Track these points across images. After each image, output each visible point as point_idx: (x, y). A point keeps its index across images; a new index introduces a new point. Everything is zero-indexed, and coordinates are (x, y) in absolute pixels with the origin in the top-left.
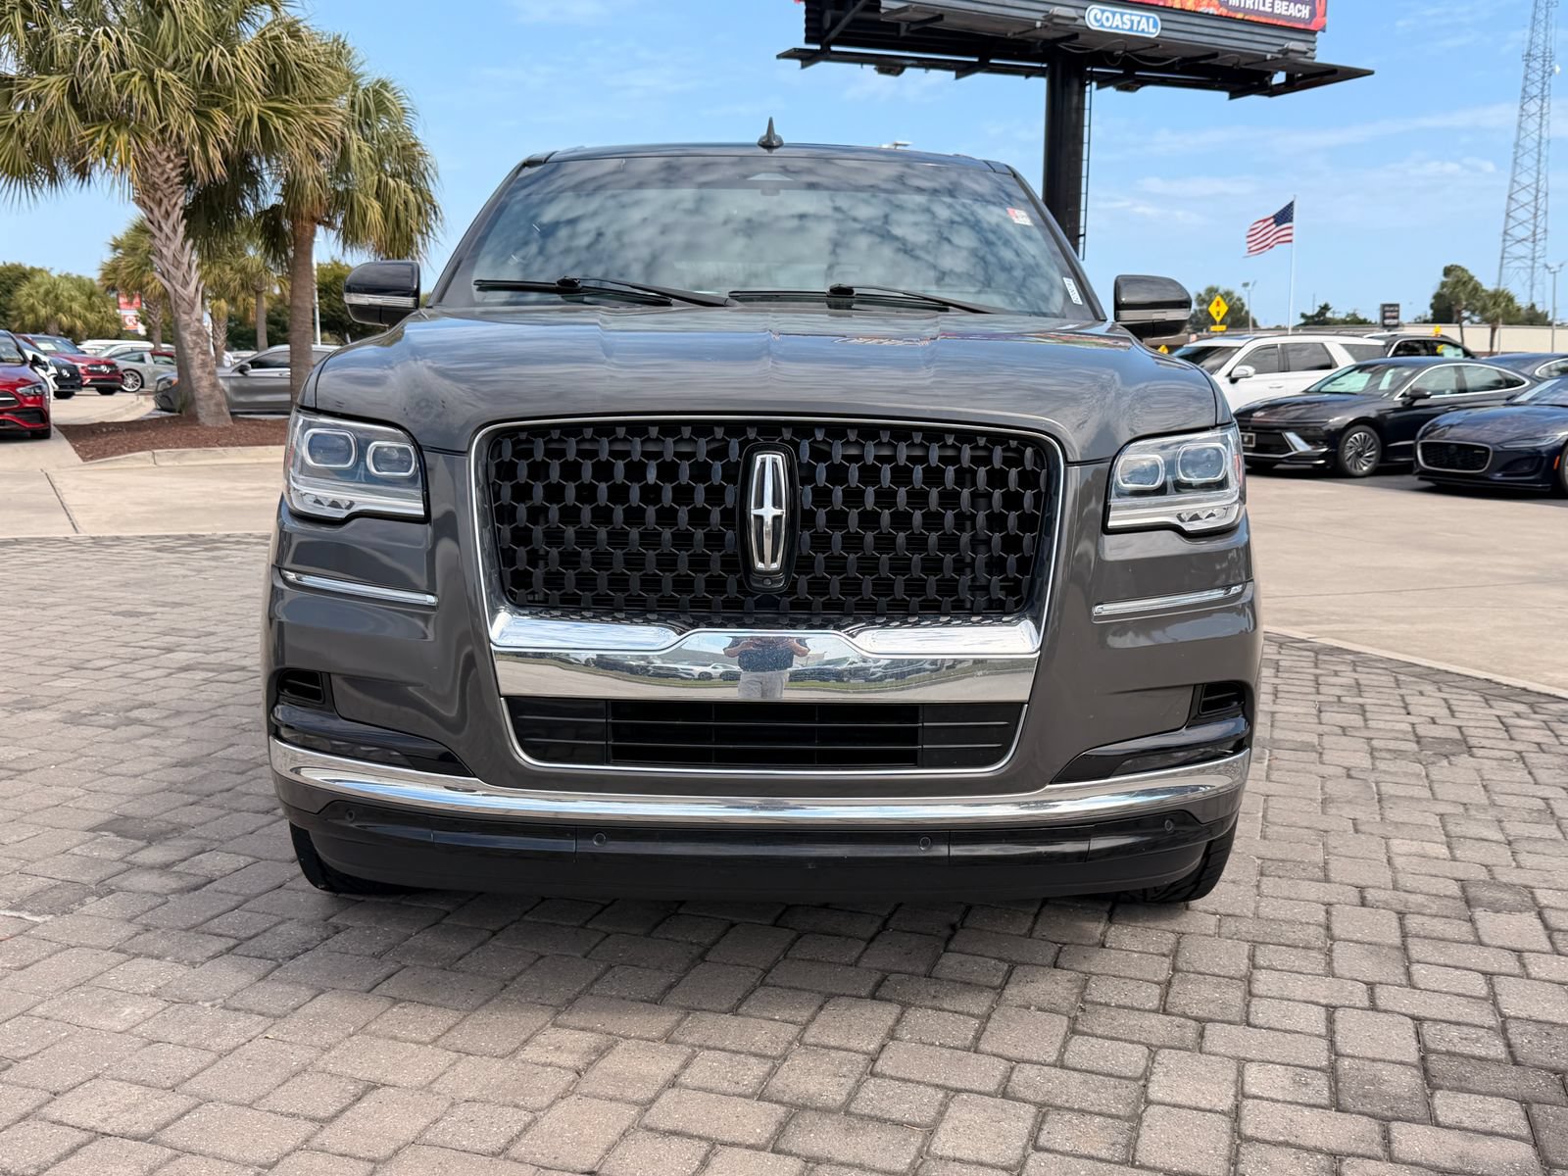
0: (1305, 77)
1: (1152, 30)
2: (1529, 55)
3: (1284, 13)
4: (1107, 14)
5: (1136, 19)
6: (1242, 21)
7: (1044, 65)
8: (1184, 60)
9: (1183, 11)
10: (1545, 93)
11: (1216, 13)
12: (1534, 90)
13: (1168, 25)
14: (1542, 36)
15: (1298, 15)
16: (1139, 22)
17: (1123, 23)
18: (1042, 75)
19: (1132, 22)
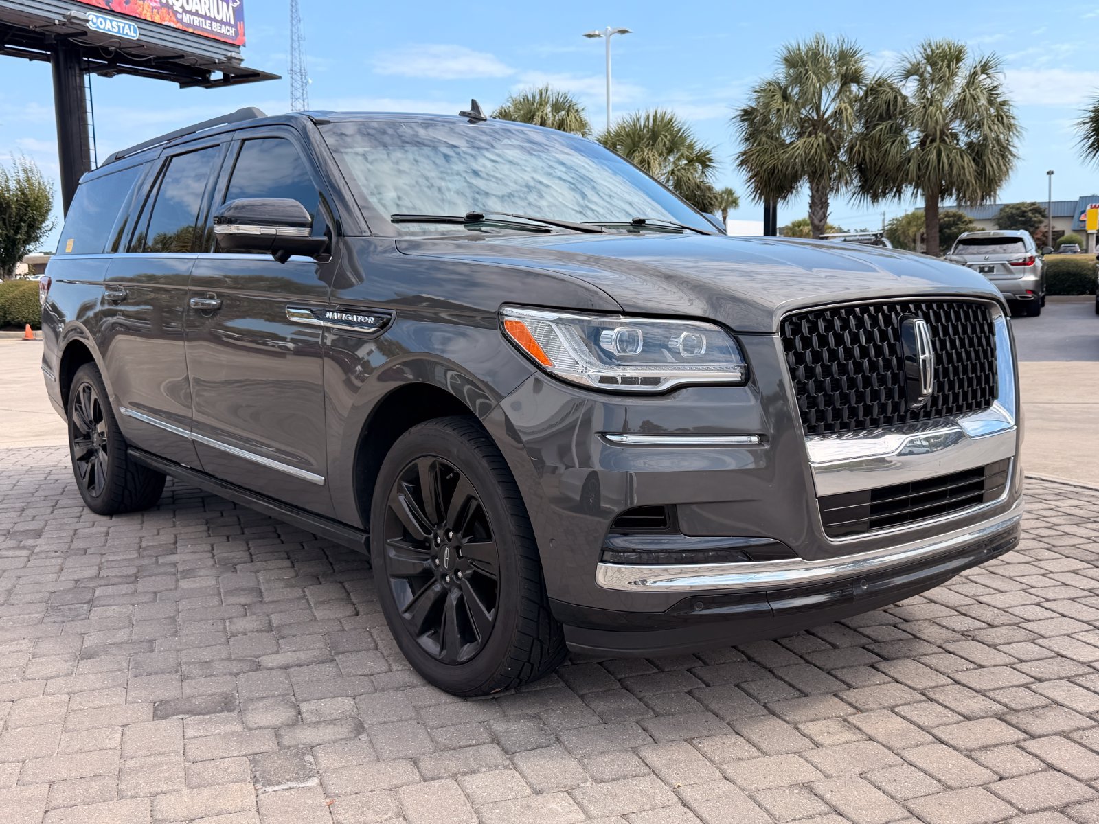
0: (236, 76)
1: (133, 34)
2: (292, 70)
3: (219, 31)
4: (100, 19)
5: (122, 25)
6: (193, 34)
7: (49, 53)
8: (158, 58)
9: (152, 23)
10: (305, 96)
11: (175, 26)
12: (298, 94)
13: (143, 32)
14: (298, 59)
15: (228, 34)
16: (123, 28)
17: (113, 27)
18: (48, 61)
19: (119, 27)
